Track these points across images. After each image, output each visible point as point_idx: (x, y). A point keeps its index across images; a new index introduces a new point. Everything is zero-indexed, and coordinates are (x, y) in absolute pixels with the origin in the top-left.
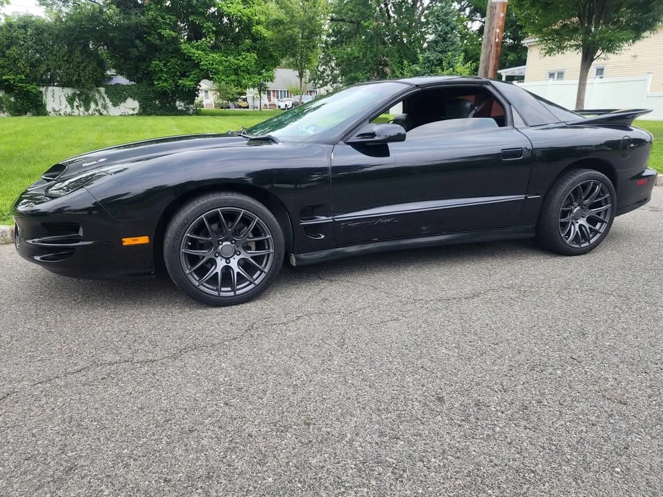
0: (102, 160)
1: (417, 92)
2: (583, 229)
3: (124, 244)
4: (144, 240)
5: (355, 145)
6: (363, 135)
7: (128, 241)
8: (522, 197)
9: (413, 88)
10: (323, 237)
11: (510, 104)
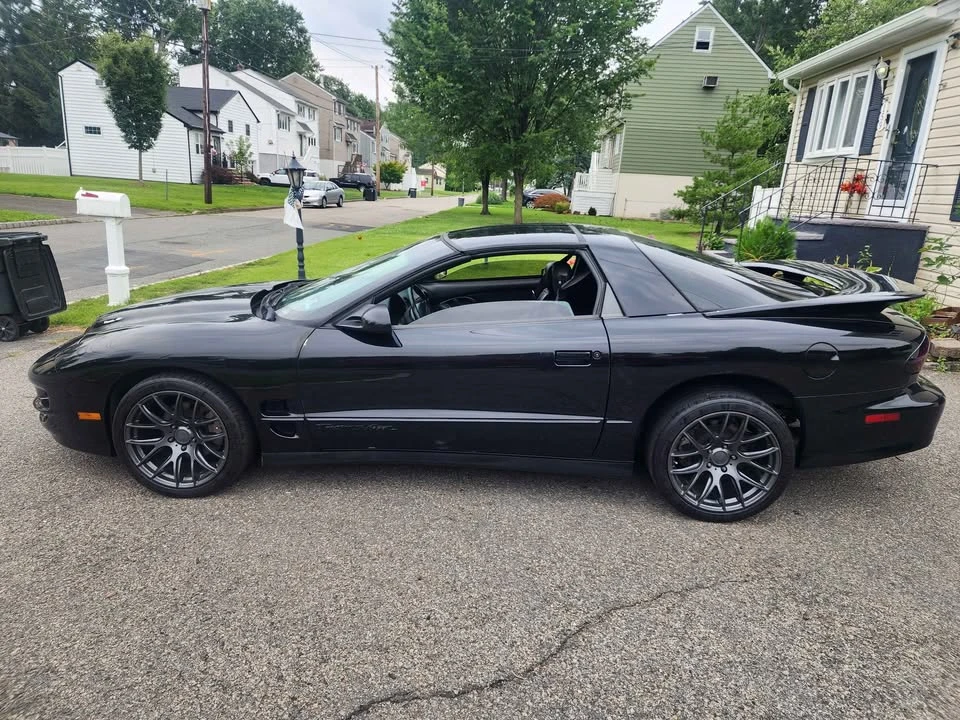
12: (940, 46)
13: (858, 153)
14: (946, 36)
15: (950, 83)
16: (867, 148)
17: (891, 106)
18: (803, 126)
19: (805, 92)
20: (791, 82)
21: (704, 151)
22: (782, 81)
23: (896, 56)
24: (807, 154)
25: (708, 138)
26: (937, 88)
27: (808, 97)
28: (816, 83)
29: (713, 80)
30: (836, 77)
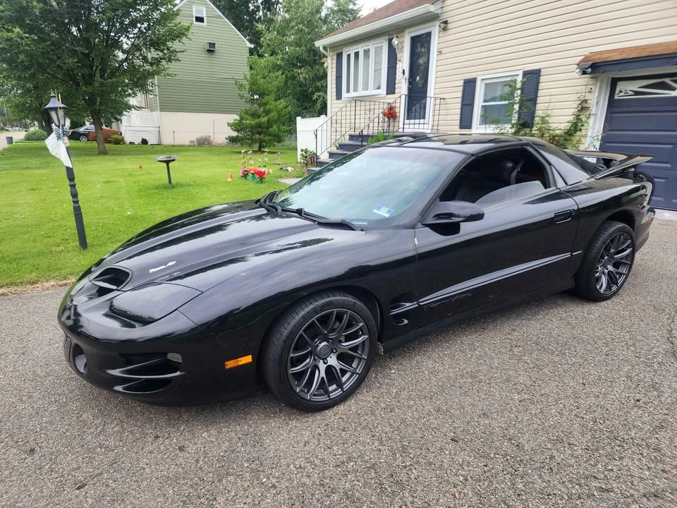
0: (171, 264)
1: (472, 161)
2: (611, 274)
3: (227, 367)
4: (247, 359)
5: (433, 227)
6: (439, 216)
7: (230, 364)
8: (568, 255)
9: (470, 158)
10: (406, 322)
11: (550, 164)
12: (435, 29)
13: (385, 93)
14: (437, 23)
15: (444, 51)
16: (391, 89)
17: (404, 64)
18: (337, 77)
19: (332, 55)
20: (325, 48)
21: (239, 94)
22: (319, 48)
23: (403, 34)
24: (345, 95)
25: (241, 85)
26: (435, 55)
27: (337, 59)
28: (342, 49)
29: (212, 45)
30: (360, 46)
